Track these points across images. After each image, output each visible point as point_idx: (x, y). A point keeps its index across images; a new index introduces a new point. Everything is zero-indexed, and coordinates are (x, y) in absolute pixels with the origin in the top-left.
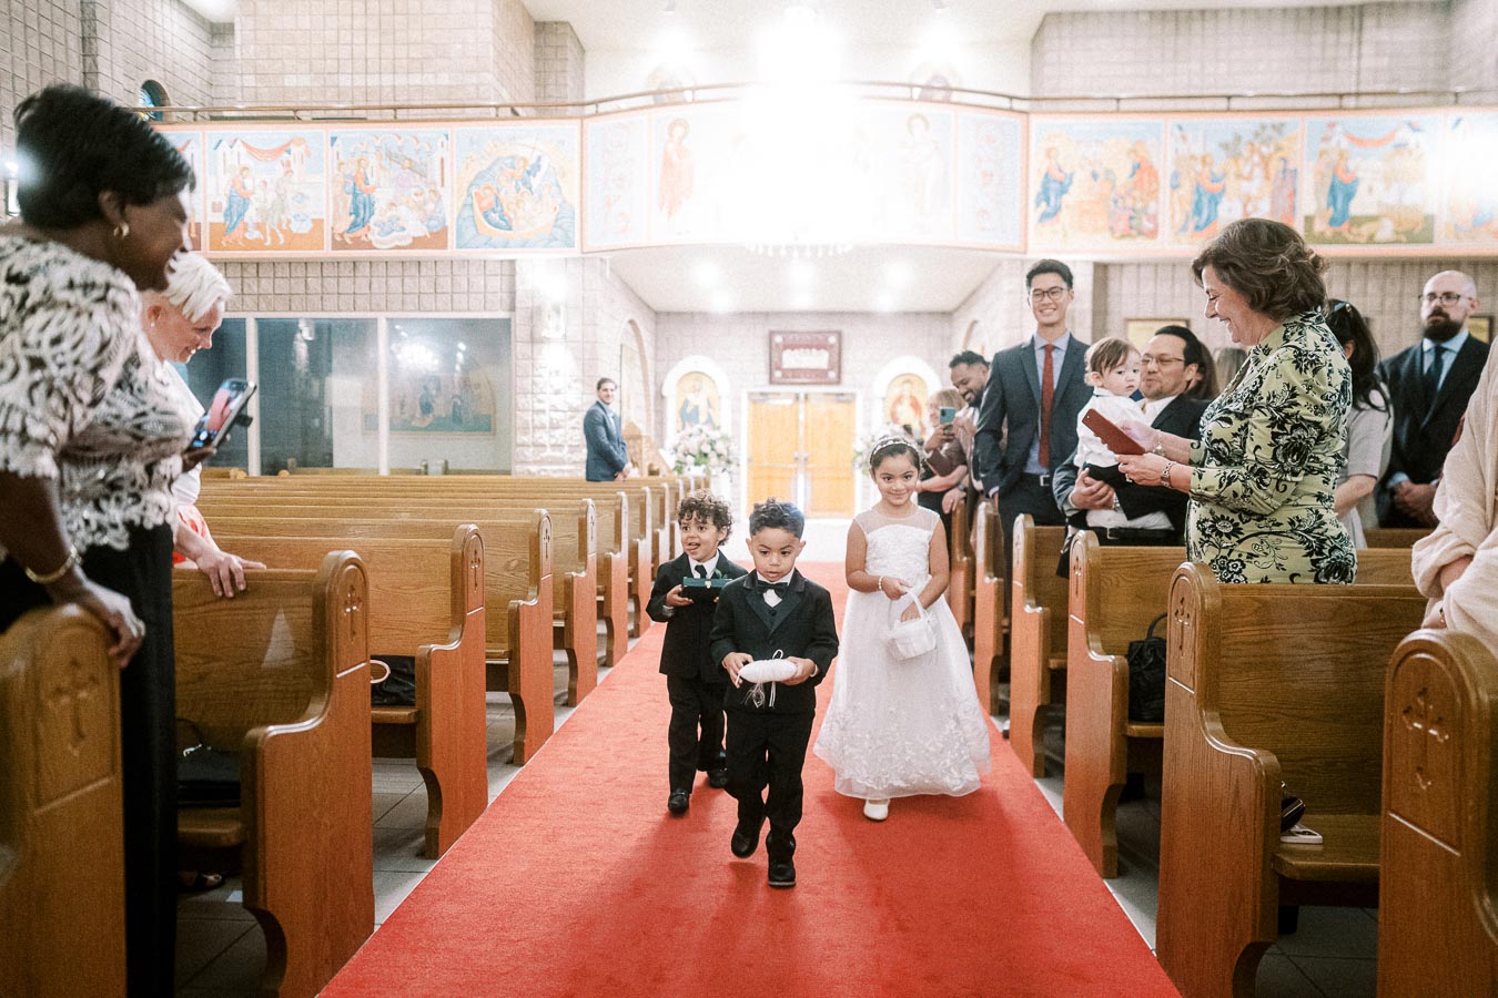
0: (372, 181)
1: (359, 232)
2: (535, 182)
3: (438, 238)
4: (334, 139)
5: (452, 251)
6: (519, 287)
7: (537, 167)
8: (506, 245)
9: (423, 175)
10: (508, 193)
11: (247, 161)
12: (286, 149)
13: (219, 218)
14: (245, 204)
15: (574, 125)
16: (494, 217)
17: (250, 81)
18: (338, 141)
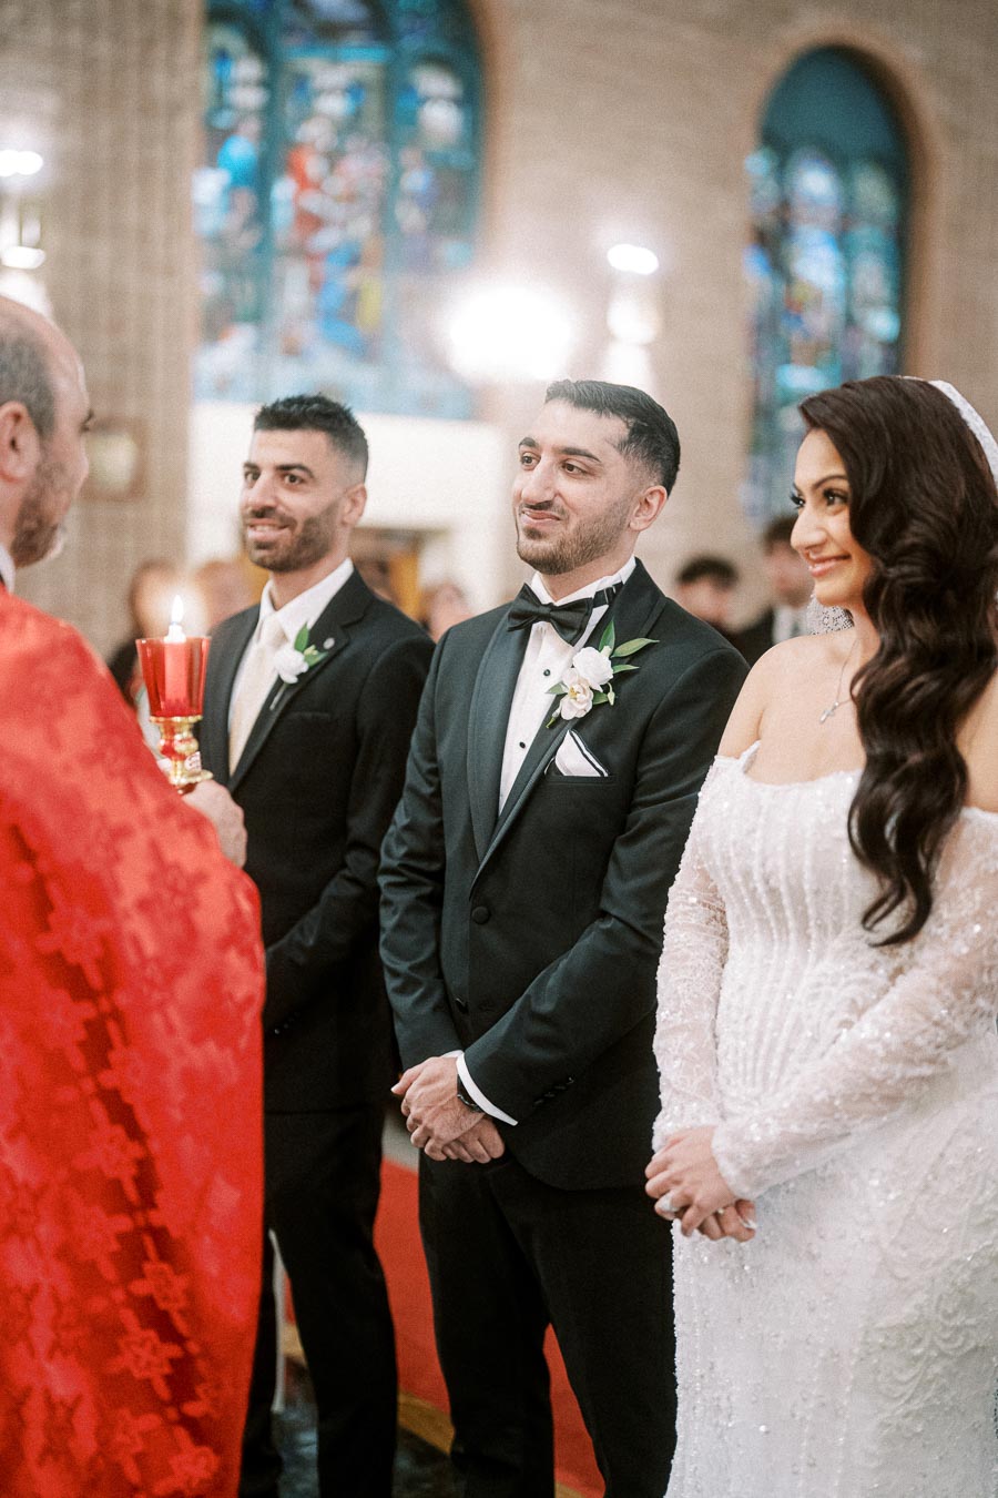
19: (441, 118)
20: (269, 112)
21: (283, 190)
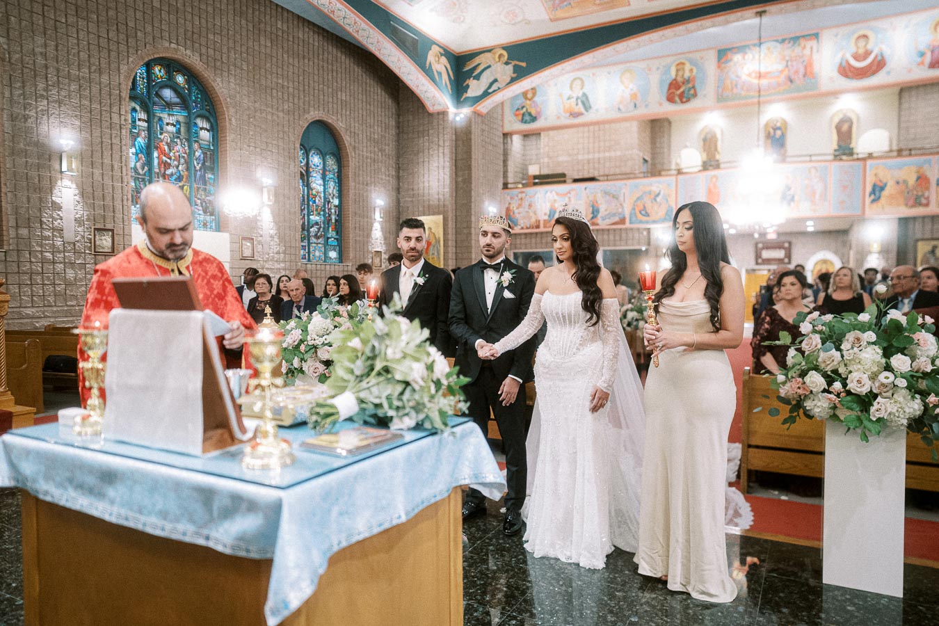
0: (599, 202)
1: (594, 220)
2: (658, 199)
3: (623, 221)
4: (586, 189)
5: (627, 225)
6: (652, 237)
7: (659, 194)
8: (647, 222)
9: (617, 199)
10: (649, 205)
11: (556, 197)
12: (569, 193)
13: (546, 218)
14: (555, 212)
15: (673, 178)
16: (643, 212)
17: (546, 160)
18: (587, 190)
19: (205, 135)
20: (149, 129)
21: (156, 154)
